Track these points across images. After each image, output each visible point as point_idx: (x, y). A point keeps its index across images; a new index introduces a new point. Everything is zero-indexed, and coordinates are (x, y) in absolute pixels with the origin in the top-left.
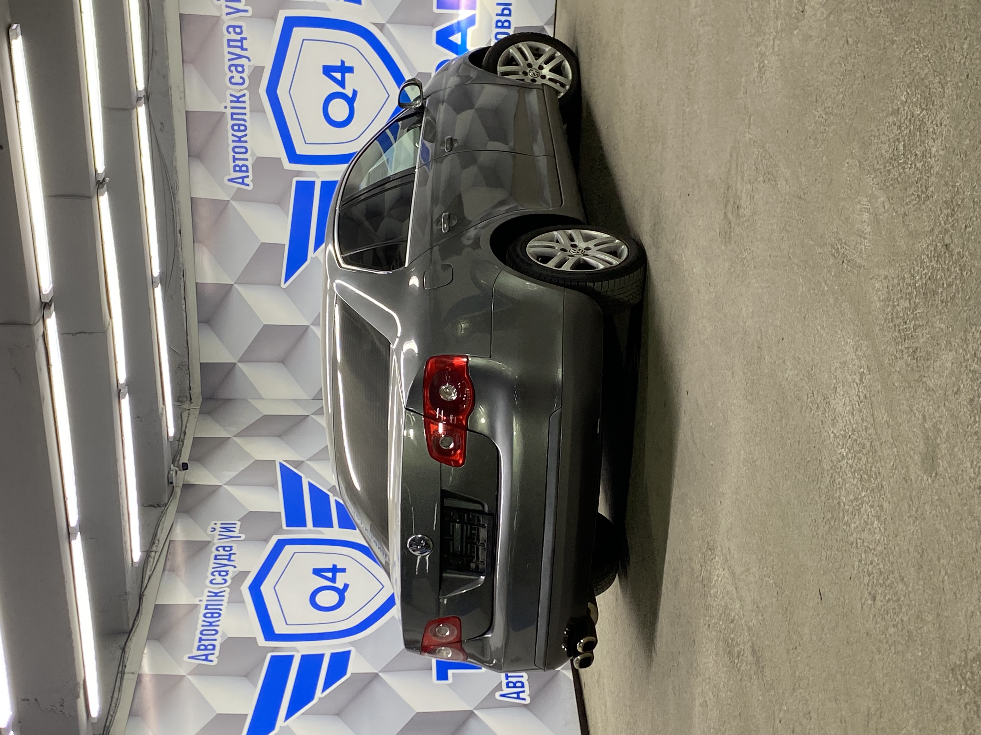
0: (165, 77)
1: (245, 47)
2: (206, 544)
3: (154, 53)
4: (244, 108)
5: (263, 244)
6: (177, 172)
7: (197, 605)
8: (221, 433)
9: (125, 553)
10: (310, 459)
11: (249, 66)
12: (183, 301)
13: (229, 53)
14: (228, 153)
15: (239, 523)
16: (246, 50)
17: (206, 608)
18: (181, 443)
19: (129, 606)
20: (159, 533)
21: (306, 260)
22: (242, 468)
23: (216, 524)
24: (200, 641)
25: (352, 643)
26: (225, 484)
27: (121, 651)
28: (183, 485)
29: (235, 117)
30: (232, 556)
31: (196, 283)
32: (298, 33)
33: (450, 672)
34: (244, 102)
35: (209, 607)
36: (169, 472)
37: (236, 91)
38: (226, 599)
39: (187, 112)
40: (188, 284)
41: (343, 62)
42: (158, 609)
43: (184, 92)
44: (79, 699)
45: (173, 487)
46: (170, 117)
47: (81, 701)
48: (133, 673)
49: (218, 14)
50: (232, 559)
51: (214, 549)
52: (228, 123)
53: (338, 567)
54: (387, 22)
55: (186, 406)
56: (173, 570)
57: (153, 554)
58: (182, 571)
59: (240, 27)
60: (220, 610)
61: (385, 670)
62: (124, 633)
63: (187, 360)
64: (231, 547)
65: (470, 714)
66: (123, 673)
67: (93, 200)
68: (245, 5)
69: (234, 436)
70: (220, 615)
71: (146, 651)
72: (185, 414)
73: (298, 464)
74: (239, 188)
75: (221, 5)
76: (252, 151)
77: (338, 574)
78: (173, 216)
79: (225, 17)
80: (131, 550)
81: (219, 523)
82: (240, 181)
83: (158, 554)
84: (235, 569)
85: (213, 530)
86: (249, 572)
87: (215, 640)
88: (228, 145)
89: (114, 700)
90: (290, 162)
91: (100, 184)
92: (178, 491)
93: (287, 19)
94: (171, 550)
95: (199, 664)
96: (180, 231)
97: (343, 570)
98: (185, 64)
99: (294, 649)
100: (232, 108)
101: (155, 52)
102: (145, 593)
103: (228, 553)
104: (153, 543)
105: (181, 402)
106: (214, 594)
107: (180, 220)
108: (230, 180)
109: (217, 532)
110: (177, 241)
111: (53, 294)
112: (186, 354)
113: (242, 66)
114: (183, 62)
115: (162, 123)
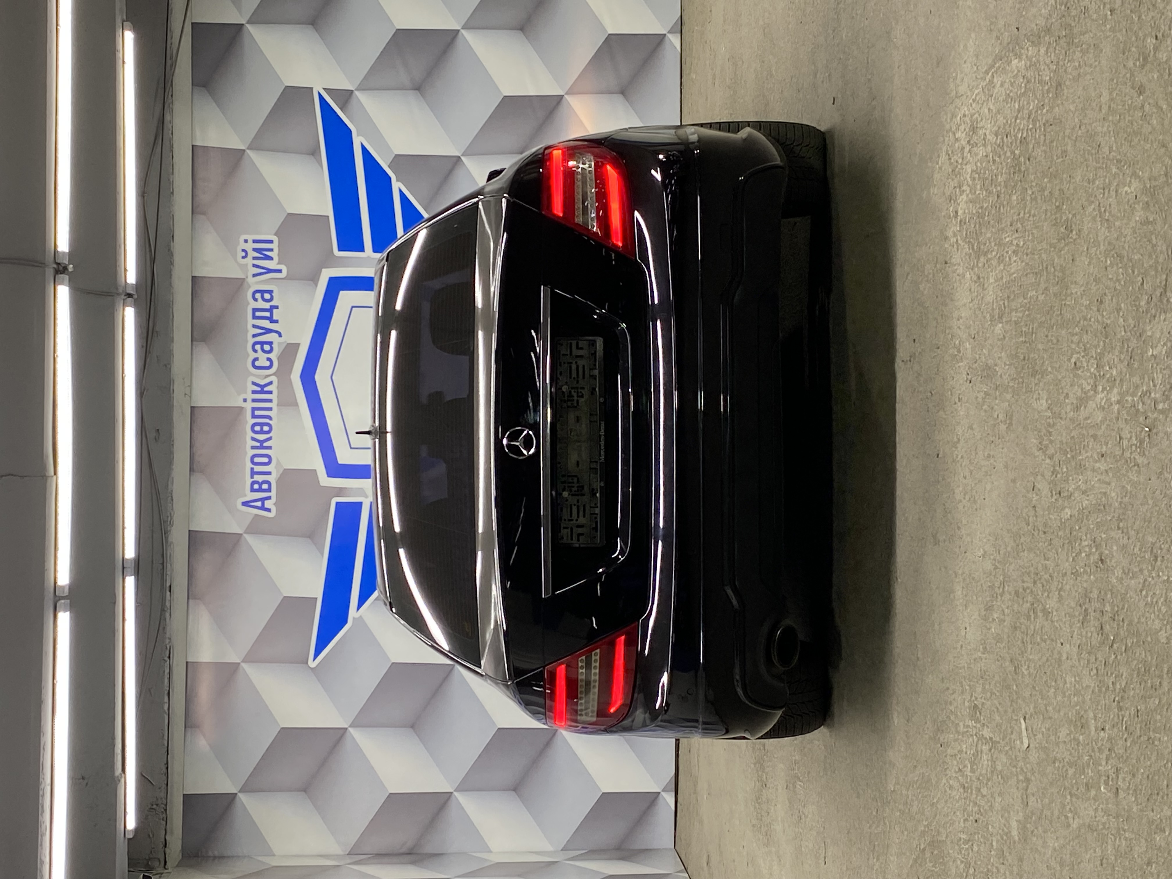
0: (167, 366)
1: (275, 318)
3: (155, 334)
4: (270, 401)
5: (284, 599)
6: (172, 500)
11: (279, 343)
13: (254, 326)
14: (245, 464)
16: (276, 322)
21: (346, 622)
29: (257, 413)
31: (187, 663)
32: (346, 298)
34: (270, 392)
37: (260, 377)
39: (192, 408)
40: (175, 668)
43: (190, 386)
46: (170, 422)
49: (245, 277)
52: (247, 422)
59: (270, 292)
63: (163, 795)
68: (279, 263)
74: (256, 515)
75: (247, 265)
76: (278, 460)
78: (163, 564)
79: (251, 280)
82: (259, 504)
88: (246, 453)
90: (329, 476)
91: (59, 268)
93: (332, 280)
96: (170, 586)
98: (194, 343)
100: (254, 400)
101: (157, 332)
107: (172, 570)
108: (245, 504)
110: (164, 603)
112: (164, 786)
113: (270, 343)
114: (192, 341)
115: (158, 430)
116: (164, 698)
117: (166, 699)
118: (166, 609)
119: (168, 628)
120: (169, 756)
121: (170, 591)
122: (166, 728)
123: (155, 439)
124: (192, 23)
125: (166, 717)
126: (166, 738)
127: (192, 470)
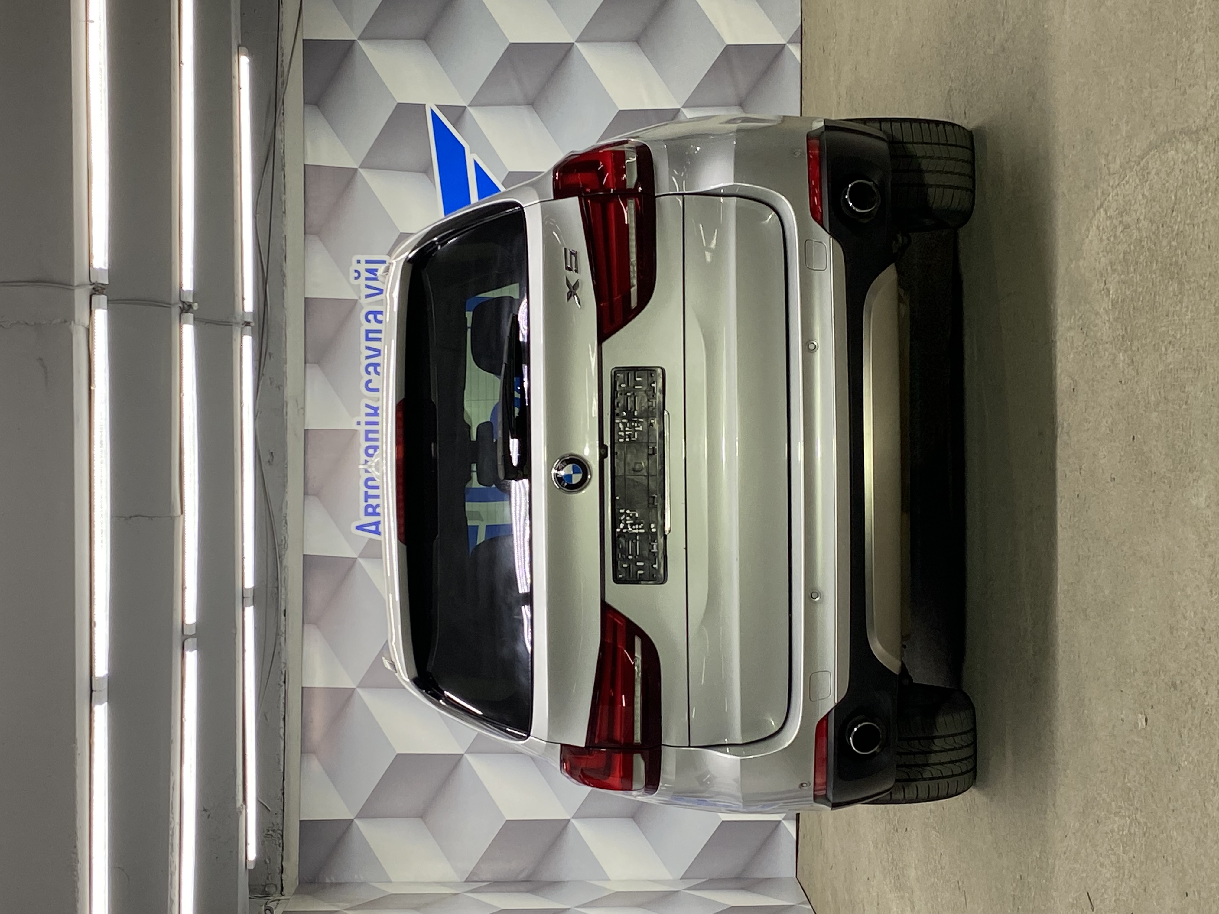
3: (268, 356)
6: (286, 523)
12: (282, 722)
31: (302, 688)
39: (306, 431)
40: (290, 693)
46: (283, 445)
49: (357, 298)
55: (274, 898)
63: (279, 821)
74: (371, 540)
78: (277, 588)
91: (185, 307)
96: (285, 611)
105: (267, 894)
107: (287, 594)
110: (280, 629)
112: (281, 812)
114: (305, 363)
115: (272, 453)
116: (279, 723)
118: (281, 633)
119: (283, 653)
120: (285, 782)
121: (285, 615)
122: (282, 753)
123: (269, 462)
124: (303, 40)
125: (283, 742)
126: (282, 763)
127: (306, 493)
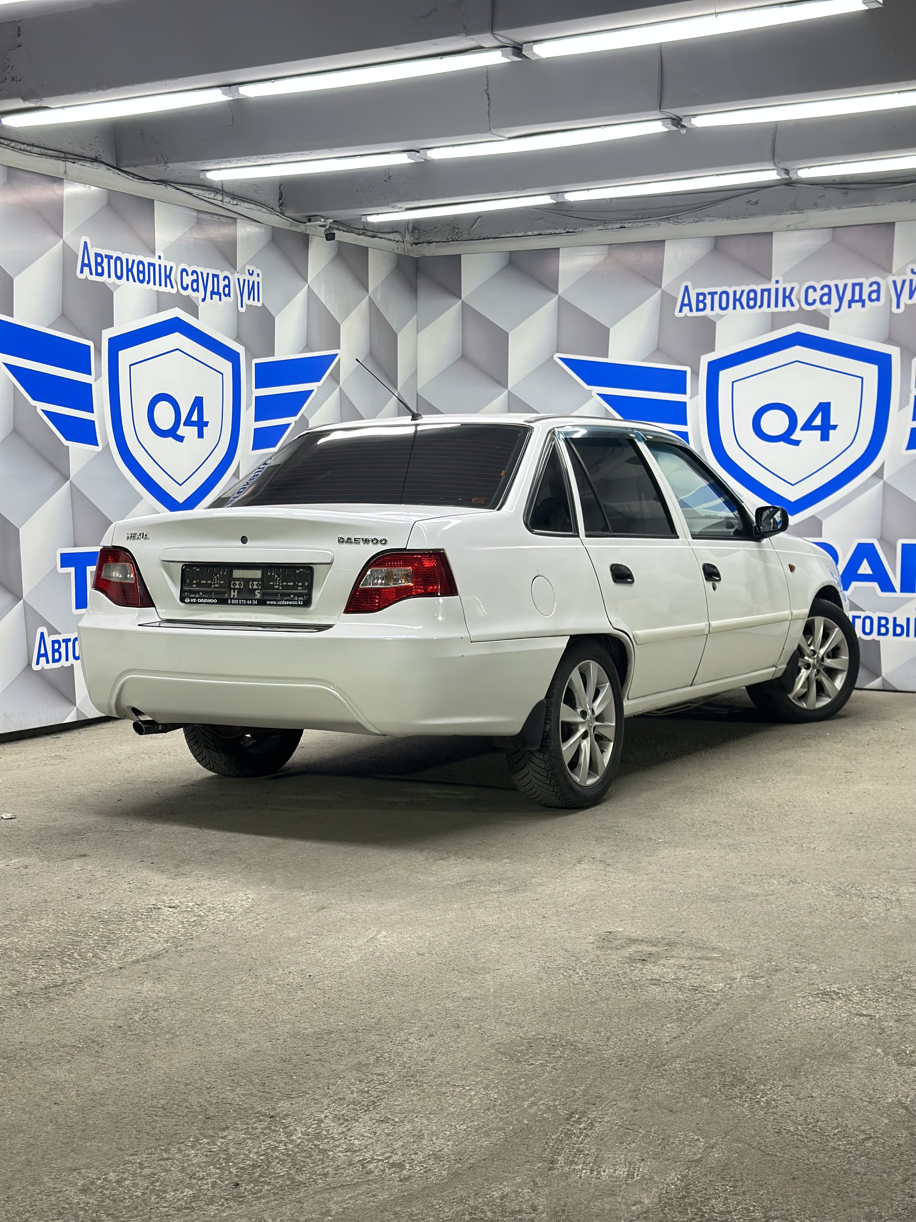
0: (816, 206)
1: (853, 304)
2: (232, 264)
3: (844, 190)
4: (776, 306)
5: (609, 329)
6: (695, 222)
7: (154, 254)
8: (373, 282)
9: (216, 161)
10: (341, 391)
11: (829, 310)
12: (537, 233)
13: (846, 285)
14: (720, 286)
15: (259, 304)
16: (850, 306)
17: (150, 264)
18: (361, 232)
19: (150, 166)
20: (246, 205)
21: (589, 383)
22: (329, 307)
23: (258, 275)
24: (106, 256)
25: (107, 447)
26: (309, 286)
27: (94, 157)
28: (308, 235)
29: (766, 294)
30: (218, 297)
31: (559, 248)
32: (871, 371)
33: (72, 570)
34: (784, 305)
35: (152, 268)
36: (322, 217)
37: (798, 295)
38: (163, 289)
39: (771, 233)
40: (558, 237)
41: (834, 427)
42: (149, 203)
43: (796, 229)
44: (21, 100)
45: (305, 223)
46: (765, 212)
47: (20, 104)
48: (65, 172)
49: (893, 272)
50: (214, 296)
51: (226, 273)
52: (757, 285)
53: (205, 428)
54: (884, 482)
55: (408, 238)
56: (199, 222)
57: (219, 197)
58: (197, 235)
59: (878, 299)
60: (148, 282)
61: (73, 488)
62: (117, 160)
63: (464, 238)
64: (229, 295)
65: (18, 597)
66: (65, 159)
67: (657, 112)
68: (906, 304)
69: (370, 297)
70: (141, 282)
71: (93, 188)
72: (398, 237)
73: (335, 377)
74: (676, 299)
75: (905, 274)
76: (724, 316)
77: (195, 429)
78: (642, 219)
79: (891, 278)
80: (219, 169)
81: (260, 279)
82: (686, 302)
83: (220, 203)
84: (200, 300)
85: (251, 272)
86: (198, 319)
87: (109, 276)
88: (730, 286)
89: (29, 148)
90: (709, 363)
91: (677, 121)
92: (301, 228)
93: (888, 357)
94: (224, 220)
95: (78, 256)
96: (623, 227)
97: (201, 435)
98: (831, 229)
99: (99, 375)
100: (777, 290)
101: (847, 192)
102: (168, 187)
103: (221, 291)
104: (234, 196)
105: (413, 232)
106: (168, 274)
107: (637, 227)
108: (686, 289)
109: (247, 277)
110: (611, 223)
111: (533, 59)
112: (471, 237)
113: (829, 302)
114: (833, 228)
115: (757, 203)
116: (536, 230)
117: (535, 233)
118: (606, 225)
119: (590, 229)
120: (493, 239)
121: (621, 228)
122: (514, 235)
123: (749, 201)
125: (522, 234)
126: (507, 235)
127: (717, 238)
